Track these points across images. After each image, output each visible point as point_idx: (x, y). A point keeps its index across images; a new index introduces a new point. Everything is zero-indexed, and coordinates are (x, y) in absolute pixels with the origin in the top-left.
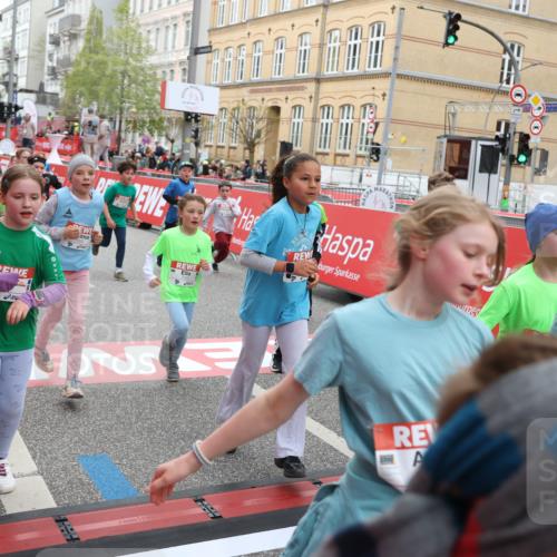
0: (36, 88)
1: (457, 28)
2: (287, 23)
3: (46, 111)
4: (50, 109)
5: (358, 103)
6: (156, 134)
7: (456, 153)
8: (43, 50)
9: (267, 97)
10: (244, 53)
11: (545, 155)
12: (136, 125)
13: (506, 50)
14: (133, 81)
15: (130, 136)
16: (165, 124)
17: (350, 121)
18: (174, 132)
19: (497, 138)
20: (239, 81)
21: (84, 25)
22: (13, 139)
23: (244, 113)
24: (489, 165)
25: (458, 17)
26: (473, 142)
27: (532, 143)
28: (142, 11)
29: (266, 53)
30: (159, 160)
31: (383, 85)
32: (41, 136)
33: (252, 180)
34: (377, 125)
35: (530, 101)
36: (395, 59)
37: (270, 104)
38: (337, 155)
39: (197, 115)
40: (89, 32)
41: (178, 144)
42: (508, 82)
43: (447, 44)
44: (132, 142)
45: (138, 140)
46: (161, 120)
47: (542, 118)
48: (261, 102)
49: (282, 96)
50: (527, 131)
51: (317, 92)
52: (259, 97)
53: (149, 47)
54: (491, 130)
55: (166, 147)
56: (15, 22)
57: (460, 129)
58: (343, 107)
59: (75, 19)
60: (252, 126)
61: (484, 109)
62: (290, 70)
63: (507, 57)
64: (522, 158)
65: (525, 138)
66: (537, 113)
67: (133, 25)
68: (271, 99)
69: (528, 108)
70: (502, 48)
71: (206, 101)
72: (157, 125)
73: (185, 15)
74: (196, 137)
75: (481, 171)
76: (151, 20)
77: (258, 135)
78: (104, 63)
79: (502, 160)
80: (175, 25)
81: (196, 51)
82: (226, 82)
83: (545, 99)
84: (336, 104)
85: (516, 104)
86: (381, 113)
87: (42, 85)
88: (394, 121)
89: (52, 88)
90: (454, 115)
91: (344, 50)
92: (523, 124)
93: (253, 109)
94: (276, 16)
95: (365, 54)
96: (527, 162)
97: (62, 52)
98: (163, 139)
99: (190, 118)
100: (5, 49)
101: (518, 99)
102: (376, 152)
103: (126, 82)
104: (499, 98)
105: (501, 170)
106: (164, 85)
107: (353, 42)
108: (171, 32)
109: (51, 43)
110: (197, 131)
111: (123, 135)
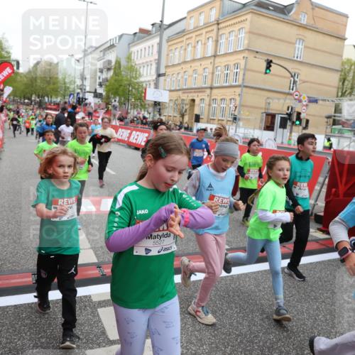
0: (94, 91)
1: (270, 66)
2: (198, 64)
3: (98, 101)
4: (99, 100)
5: (228, 98)
6: (143, 110)
7: (270, 120)
8: (96, 75)
9: (190, 95)
10: (180, 76)
11: (307, 121)
12: (135, 107)
13: (292, 76)
14: (133, 88)
15: (132, 111)
16: (147, 106)
17: (225, 106)
18: (151, 109)
19: (287, 114)
20: (178, 88)
21: (113, 64)
22: (84, 112)
23: (180, 102)
24: (283, 125)
25: (271, 61)
26: (277, 116)
27: (302, 116)
28: (137, 58)
29: (189, 76)
30: (144, 121)
31: (238, 90)
32: (95, 111)
33: (183, 130)
34: (236, 107)
35: (302, 98)
36: (243, 79)
37: (191, 98)
38: (219, 120)
39: (159, 103)
40: (115, 68)
41: (152, 114)
42: (293, 89)
43: (266, 73)
44: (133, 113)
45: (136, 113)
46: (145, 105)
47: (307, 105)
48: (187, 97)
49: (196, 94)
50: (299, 111)
51: (211, 93)
52: (186, 95)
53: (140, 73)
54: (285, 110)
55: (147, 116)
56: (84, 63)
57: (272, 110)
58: (222, 100)
59: (110, 62)
60: (183, 107)
61: (282, 101)
62: (199, 84)
63: (292, 79)
64: (298, 123)
65: (299, 114)
66: (305, 103)
67: (133, 64)
68: (191, 96)
69: (300, 101)
70: (290, 75)
71: (163, 97)
72: (143, 106)
73: (156, 60)
74: (159, 112)
75: (280, 127)
76: (141, 62)
77: (186, 111)
78: (121, 80)
79: (289, 123)
80: (151, 65)
81: (159, 75)
82: (172, 89)
83: (308, 97)
84: (219, 98)
85: (296, 99)
86: (238, 103)
87: (96, 90)
88: (243, 106)
89: (100, 90)
90: (269, 104)
91: (223, 75)
92: (298, 108)
93: (183, 100)
94: (194, 60)
95: (231, 77)
96: (300, 124)
97: (104, 75)
98: (146, 113)
99: (156, 104)
100: (81, 75)
101: (296, 97)
102: (235, 119)
103: (130, 89)
104: (289, 97)
105: (288, 127)
106: (146, 90)
107: (226, 72)
108: (149, 67)
109: (100, 72)
110: (160, 109)
111: (129, 111)
